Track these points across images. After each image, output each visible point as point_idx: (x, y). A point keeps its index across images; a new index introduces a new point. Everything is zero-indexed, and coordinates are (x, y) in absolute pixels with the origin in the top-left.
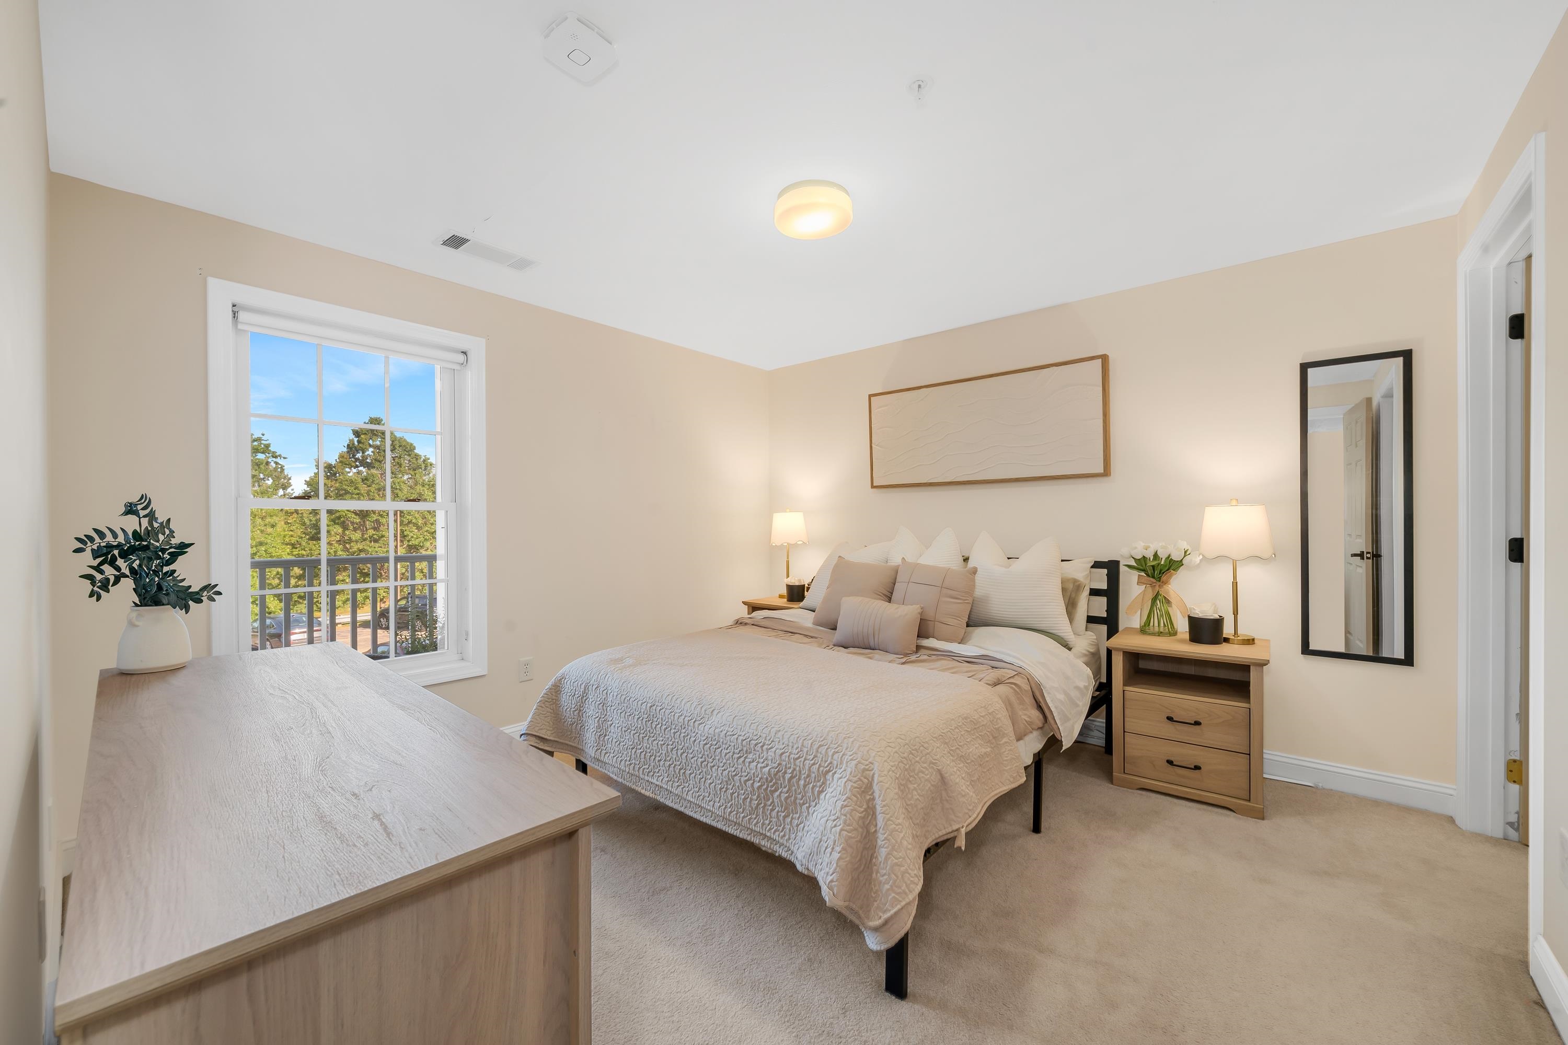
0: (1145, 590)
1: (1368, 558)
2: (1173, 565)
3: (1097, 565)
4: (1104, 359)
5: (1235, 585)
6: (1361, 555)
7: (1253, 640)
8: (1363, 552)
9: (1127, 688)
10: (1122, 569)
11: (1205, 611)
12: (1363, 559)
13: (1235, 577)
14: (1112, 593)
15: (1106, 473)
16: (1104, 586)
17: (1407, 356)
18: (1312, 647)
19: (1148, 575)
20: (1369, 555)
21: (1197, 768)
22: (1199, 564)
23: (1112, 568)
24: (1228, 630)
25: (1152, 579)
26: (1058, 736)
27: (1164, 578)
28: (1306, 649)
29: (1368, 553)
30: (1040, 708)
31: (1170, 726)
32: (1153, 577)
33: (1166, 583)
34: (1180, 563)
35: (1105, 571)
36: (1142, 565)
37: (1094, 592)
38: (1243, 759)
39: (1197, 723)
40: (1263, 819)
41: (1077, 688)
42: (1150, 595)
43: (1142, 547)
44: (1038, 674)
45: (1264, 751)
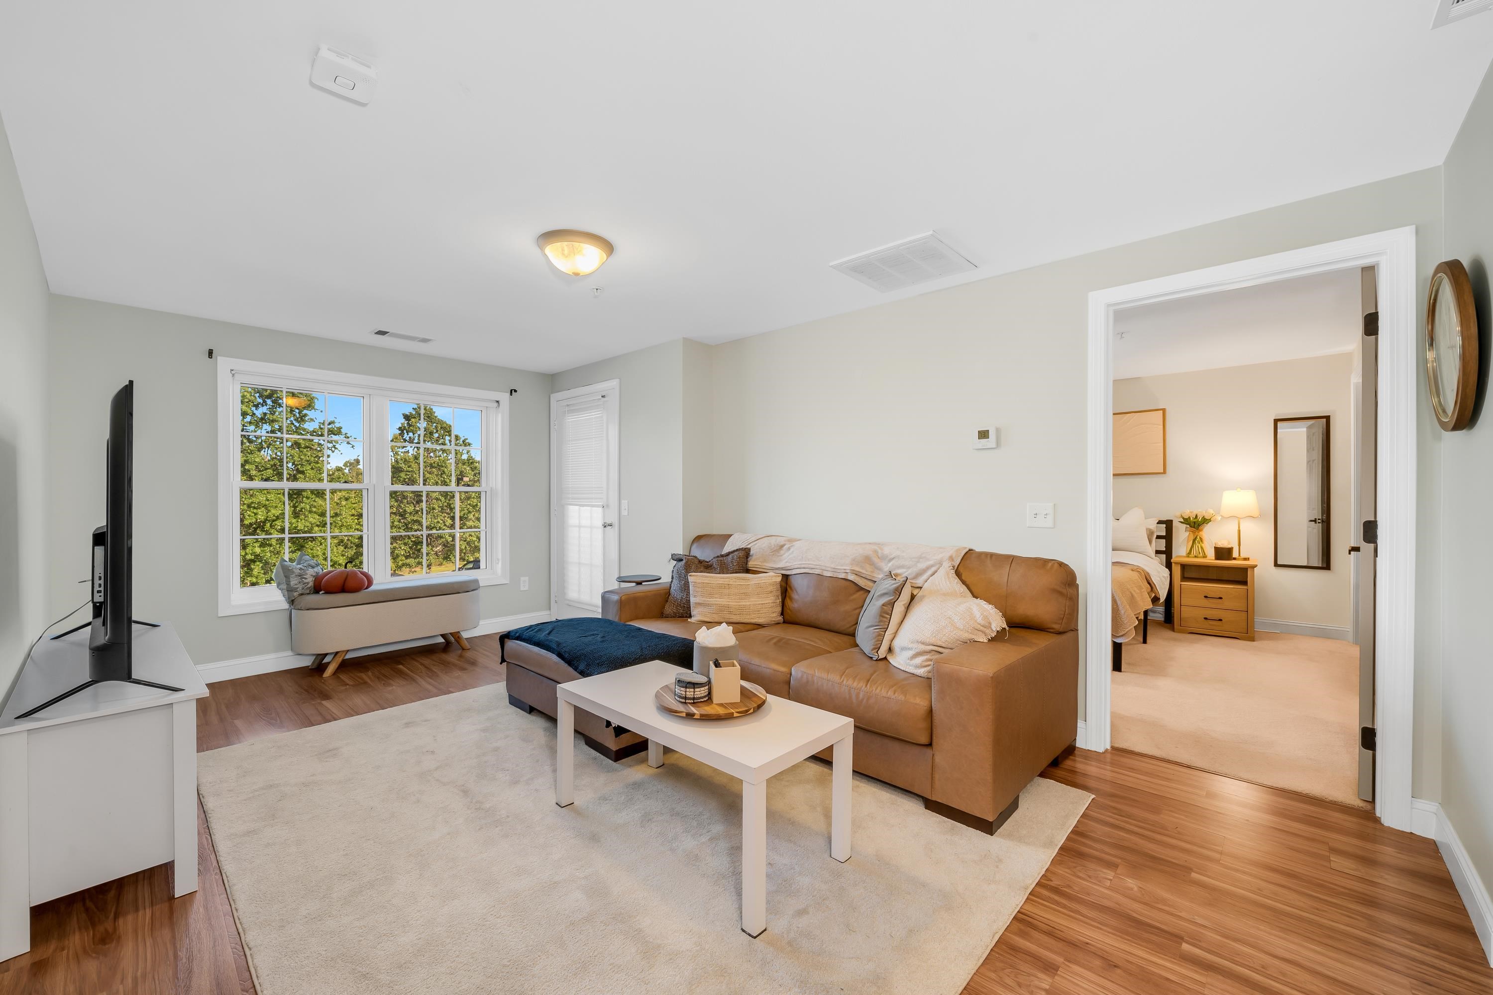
0: (1188, 536)
1: (1319, 523)
2: (1206, 521)
3: (1160, 522)
4: (1164, 410)
5: (1239, 531)
6: (1315, 521)
7: (1249, 558)
8: (1316, 519)
9: (1182, 583)
10: (1174, 524)
11: (1224, 544)
12: (1316, 523)
13: (1239, 527)
14: (1168, 537)
15: (1164, 472)
16: (1164, 534)
17: (1328, 418)
18: (1279, 563)
19: (1191, 527)
20: (1319, 521)
21: (1220, 620)
22: (1220, 521)
23: (1169, 524)
24: (1235, 554)
25: (1194, 529)
26: (1158, 596)
27: (1200, 528)
28: (1276, 565)
29: (1319, 519)
30: (1149, 583)
31: (1205, 600)
32: (1194, 528)
33: (1201, 530)
34: (1210, 520)
35: (1165, 525)
36: (1186, 521)
37: (1158, 537)
38: (1244, 614)
39: (1221, 598)
40: (1254, 641)
41: (1164, 577)
42: (1192, 538)
43: (1189, 511)
44: (1147, 569)
45: (1255, 618)
